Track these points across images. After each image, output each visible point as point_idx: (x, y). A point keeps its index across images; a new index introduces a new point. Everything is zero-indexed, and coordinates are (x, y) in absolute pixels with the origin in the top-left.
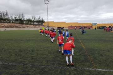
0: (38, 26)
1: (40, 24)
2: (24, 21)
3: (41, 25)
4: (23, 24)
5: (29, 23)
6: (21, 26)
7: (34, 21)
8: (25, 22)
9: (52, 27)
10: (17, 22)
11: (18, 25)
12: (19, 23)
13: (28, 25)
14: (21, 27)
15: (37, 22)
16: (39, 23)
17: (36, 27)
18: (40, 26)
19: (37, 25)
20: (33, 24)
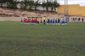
0: (45, 15)
1: (50, 9)
2: (18, 2)
3: (52, 12)
4: (16, 8)
5: (28, 7)
6: (11, 14)
7: (37, 4)
8: (19, 6)
9: (75, 17)
10: (3, 5)
11: (5, 11)
12: (8, 8)
13: (26, 12)
14: (11, 16)
15: (44, 5)
16: (47, 9)
17: (42, 15)
18: (50, 14)
19: (44, 11)
20: (36, 11)
